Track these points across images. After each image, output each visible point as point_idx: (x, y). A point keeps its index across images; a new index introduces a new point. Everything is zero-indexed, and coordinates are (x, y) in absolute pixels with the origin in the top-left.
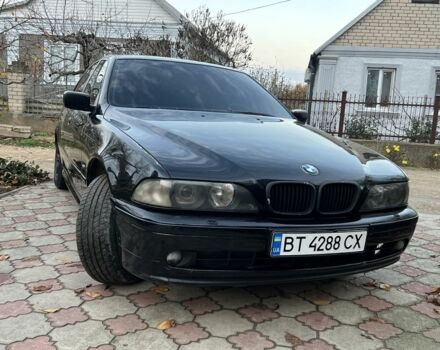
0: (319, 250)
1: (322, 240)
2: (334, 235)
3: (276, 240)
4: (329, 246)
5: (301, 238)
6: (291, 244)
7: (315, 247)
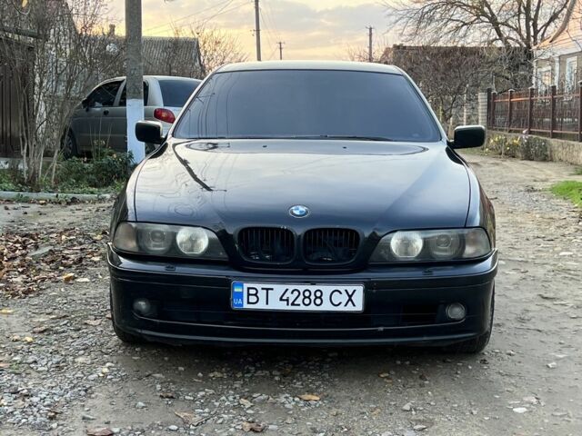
0: (293, 304)
1: (296, 293)
2: (313, 288)
3: (237, 290)
4: (307, 301)
5: (267, 289)
6: (256, 295)
7: (287, 300)
